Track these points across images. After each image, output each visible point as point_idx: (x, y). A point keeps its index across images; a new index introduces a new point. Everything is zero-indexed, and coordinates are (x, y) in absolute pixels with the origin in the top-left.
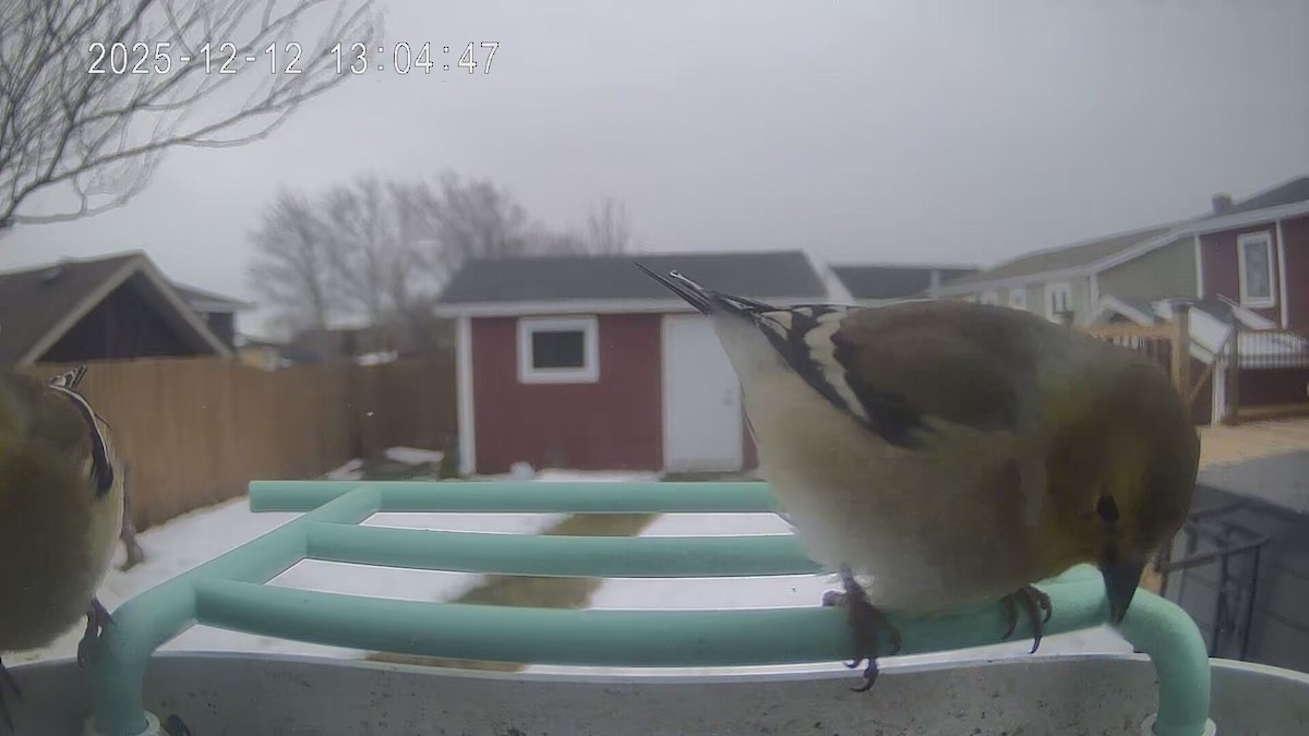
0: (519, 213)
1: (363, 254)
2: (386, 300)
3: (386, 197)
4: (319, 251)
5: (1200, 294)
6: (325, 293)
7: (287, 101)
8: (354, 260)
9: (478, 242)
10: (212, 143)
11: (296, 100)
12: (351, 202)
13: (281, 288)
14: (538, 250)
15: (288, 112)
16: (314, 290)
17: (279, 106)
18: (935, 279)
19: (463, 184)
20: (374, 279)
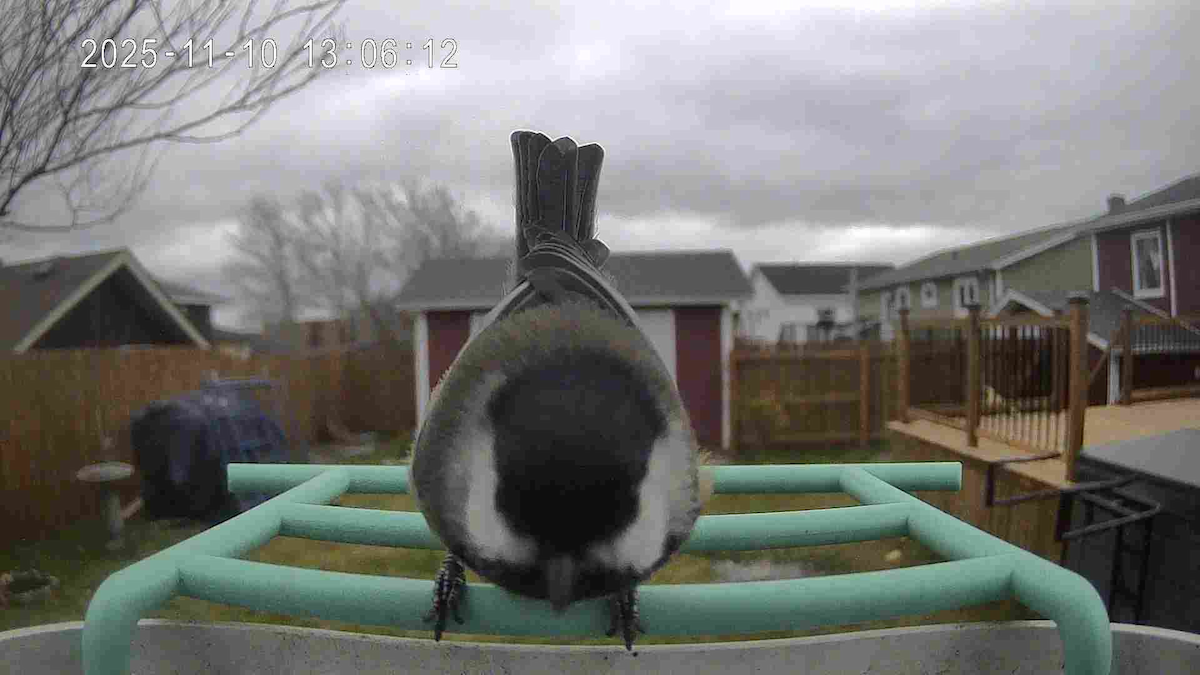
0: (472, 218)
1: (329, 255)
2: (351, 297)
4: (288, 250)
5: (1096, 288)
6: (295, 290)
7: (260, 101)
8: (321, 259)
9: (435, 242)
10: (191, 139)
11: (268, 101)
13: (254, 285)
15: (261, 112)
16: (284, 287)
17: (252, 106)
18: (853, 277)
19: (423, 191)
20: (340, 278)
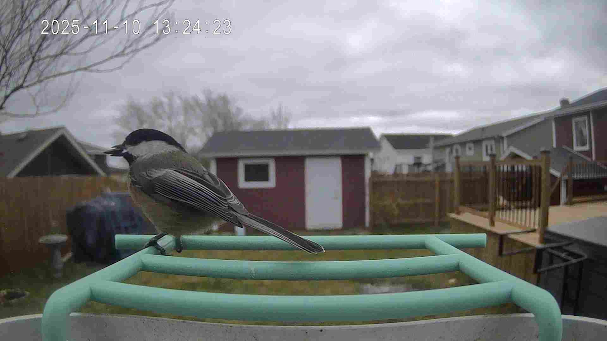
0: (239, 110)
3: (177, 102)
5: (554, 146)
7: (131, 52)
9: (220, 124)
10: (98, 71)
11: (135, 51)
12: (161, 104)
14: (247, 127)
15: (131, 58)
17: (128, 54)
18: (431, 141)
19: (214, 96)
